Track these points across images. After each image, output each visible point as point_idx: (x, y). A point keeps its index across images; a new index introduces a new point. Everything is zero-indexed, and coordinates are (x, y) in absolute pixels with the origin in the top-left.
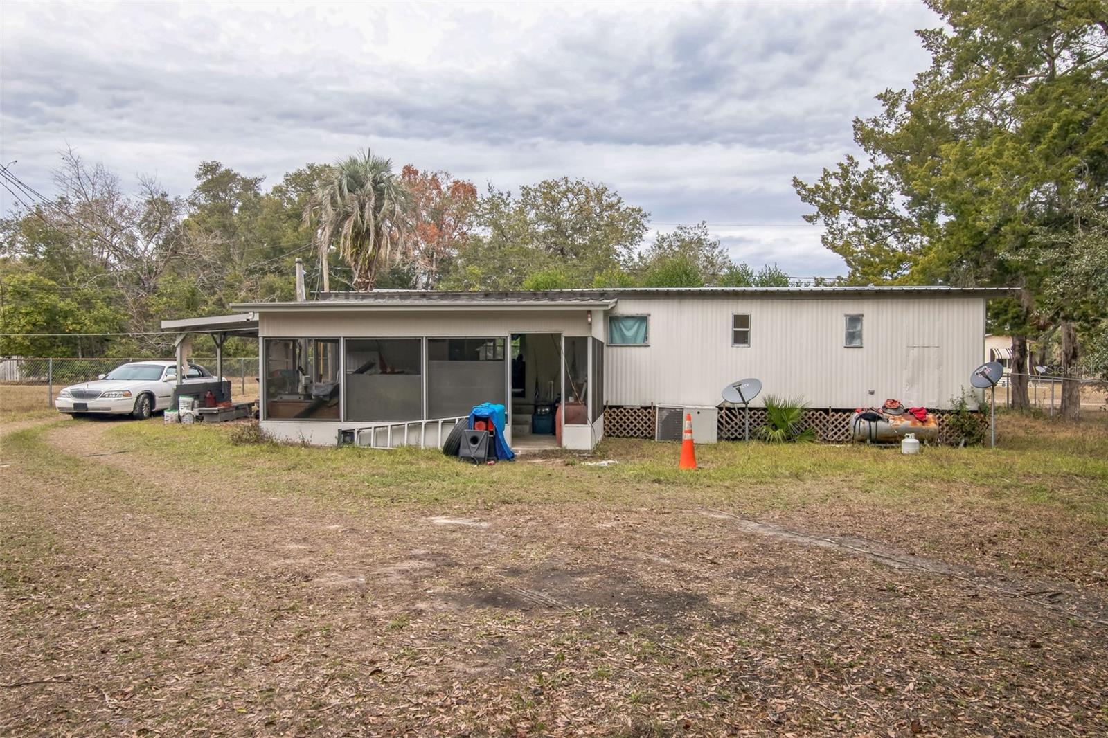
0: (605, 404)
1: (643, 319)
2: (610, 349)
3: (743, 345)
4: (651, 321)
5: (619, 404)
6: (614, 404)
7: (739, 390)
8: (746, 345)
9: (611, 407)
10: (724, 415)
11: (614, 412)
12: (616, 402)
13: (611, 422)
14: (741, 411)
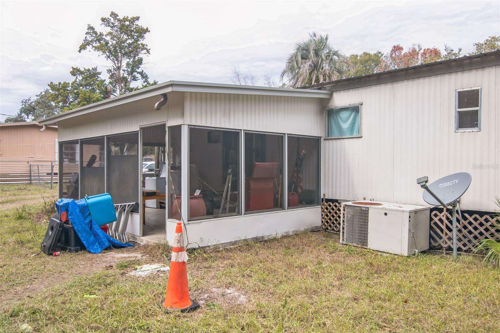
0: (322, 197)
1: (356, 109)
2: (327, 142)
3: (470, 130)
4: (364, 110)
5: (334, 198)
6: (330, 198)
7: (427, 188)
8: (475, 129)
9: (328, 200)
10: (444, 219)
11: (330, 206)
12: (332, 196)
13: (327, 216)
14: (466, 215)
